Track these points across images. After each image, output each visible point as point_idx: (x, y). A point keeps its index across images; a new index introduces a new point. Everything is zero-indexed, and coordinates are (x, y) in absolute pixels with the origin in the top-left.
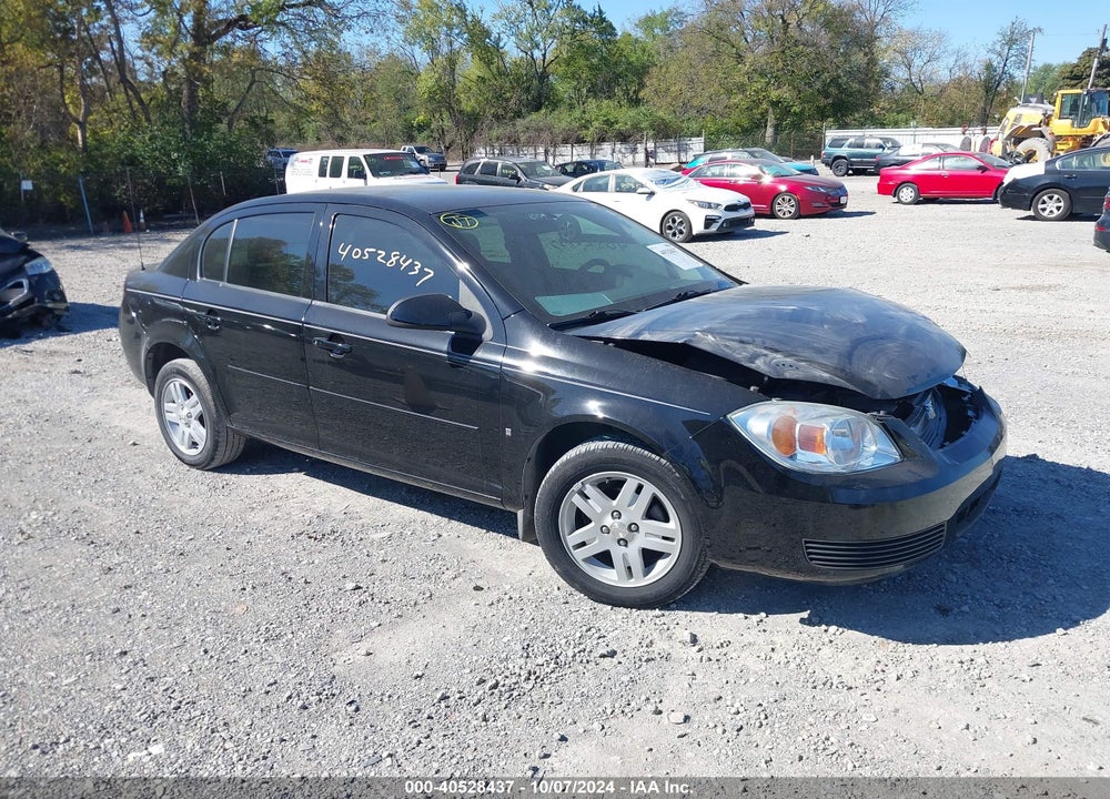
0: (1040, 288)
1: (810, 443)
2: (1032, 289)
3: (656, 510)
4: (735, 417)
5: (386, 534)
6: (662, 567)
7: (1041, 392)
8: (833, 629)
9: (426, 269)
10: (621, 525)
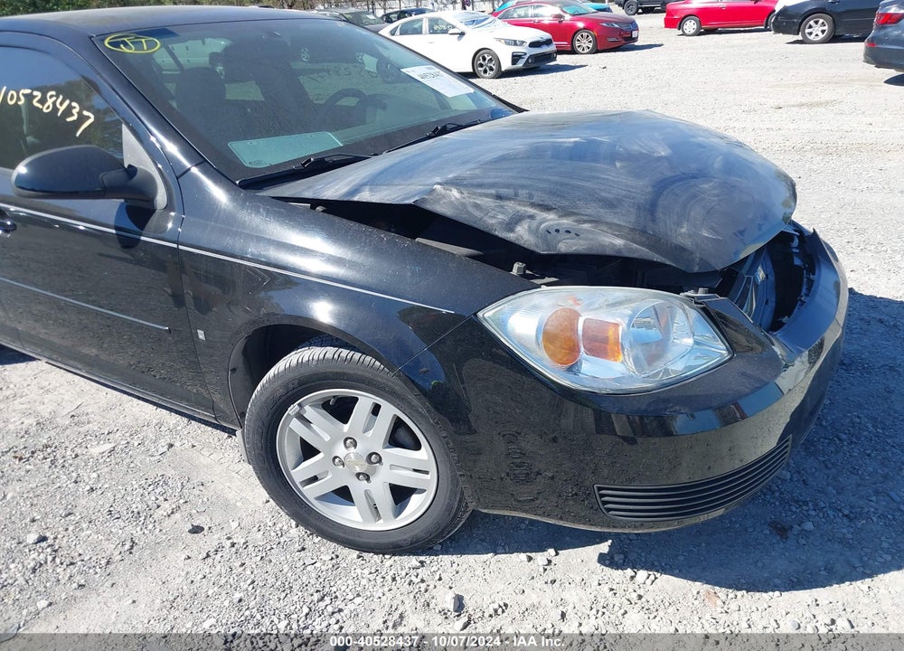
0: (819, 104)
1: (600, 345)
2: (811, 105)
3: (402, 434)
4: (488, 314)
5: (108, 446)
6: (416, 505)
7: (841, 211)
8: (642, 574)
9: (85, 113)
10: (357, 455)
